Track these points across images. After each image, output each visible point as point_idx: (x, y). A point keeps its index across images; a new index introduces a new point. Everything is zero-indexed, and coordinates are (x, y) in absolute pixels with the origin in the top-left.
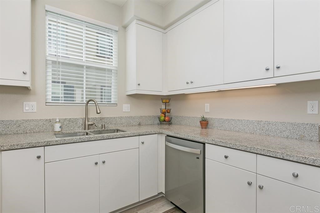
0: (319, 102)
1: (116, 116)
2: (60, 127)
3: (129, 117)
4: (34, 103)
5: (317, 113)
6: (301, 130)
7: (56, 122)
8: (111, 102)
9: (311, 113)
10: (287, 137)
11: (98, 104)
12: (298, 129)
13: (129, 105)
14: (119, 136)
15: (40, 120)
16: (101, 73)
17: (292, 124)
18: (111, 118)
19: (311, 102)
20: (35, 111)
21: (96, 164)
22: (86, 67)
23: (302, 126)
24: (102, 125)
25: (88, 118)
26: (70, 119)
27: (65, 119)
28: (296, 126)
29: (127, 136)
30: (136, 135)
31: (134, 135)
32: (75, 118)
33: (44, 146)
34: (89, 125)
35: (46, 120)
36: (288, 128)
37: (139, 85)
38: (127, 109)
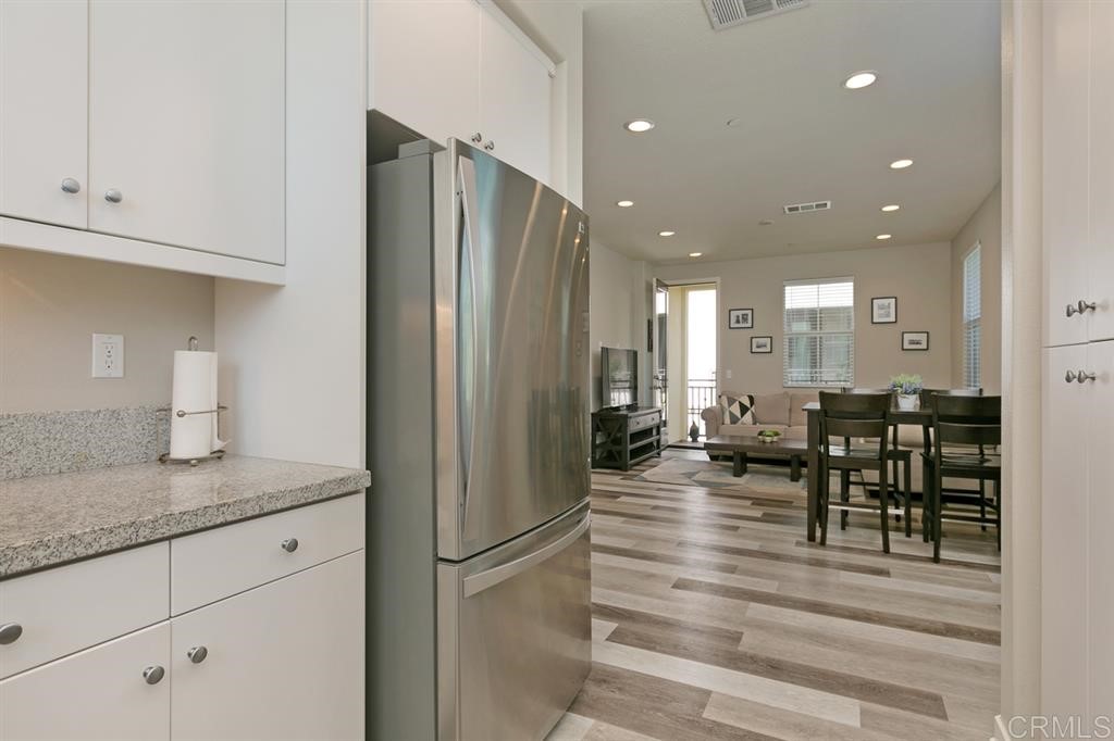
0: (125, 338)
5: (121, 375)
6: (79, 438)
9: (104, 374)
10: (23, 476)
12: (66, 436)
17: (43, 417)
19: (105, 337)
23: (81, 423)
28: (59, 427)
36: (30, 438)
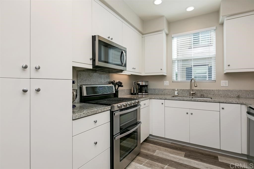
1: (214, 89)
2: (177, 93)
3: (227, 91)
4: (168, 82)
7: (176, 91)
8: (211, 79)
11: (196, 81)
13: (227, 81)
14: (202, 100)
15: (170, 89)
16: (204, 61)
18: (210, 90)
20: (168, 85)
21: (187, 113)
22: (193, 60)
24: (201, 94)
25: (192, 89)
26: (183, 89)
27: (181, 89)
29: (208, 101)
30: (217, 102)
31: (214, 102)
32: (186, 89)
33: (165, 99)
34: (192, 94)
35: (172, 89)
37: (229, 66)
38: (225, 84)
